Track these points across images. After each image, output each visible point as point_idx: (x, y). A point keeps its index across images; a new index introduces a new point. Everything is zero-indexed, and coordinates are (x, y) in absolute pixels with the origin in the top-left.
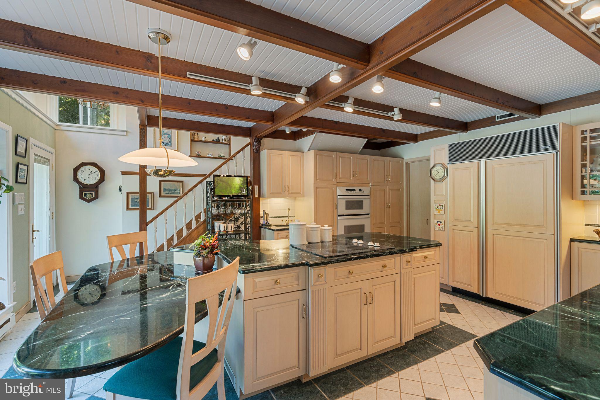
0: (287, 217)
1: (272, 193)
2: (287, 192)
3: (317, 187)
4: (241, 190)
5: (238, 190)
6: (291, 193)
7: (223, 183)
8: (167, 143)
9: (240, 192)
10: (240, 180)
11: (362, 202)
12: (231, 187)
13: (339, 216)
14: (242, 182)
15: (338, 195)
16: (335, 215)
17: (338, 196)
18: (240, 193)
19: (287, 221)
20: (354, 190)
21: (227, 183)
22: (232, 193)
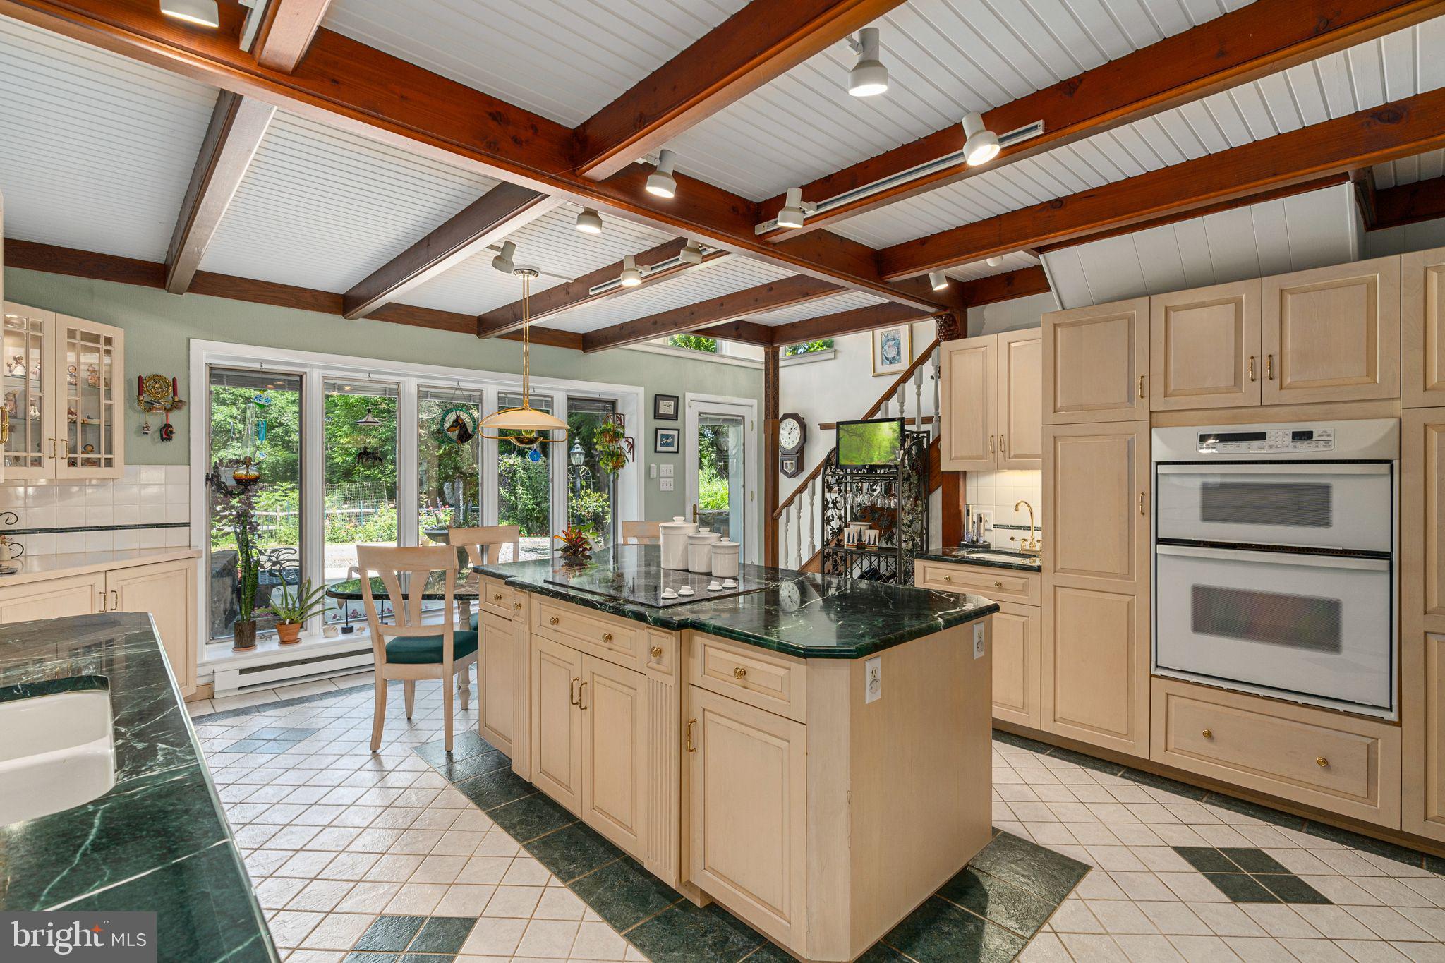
0: (1028, 528)
1: (956, 458)
2: (1001, 454)
3: (1057, 435)
4: (895, 453)
5: (887, 452)
6: (1016, 456)
7: (850, 436)
8: (894, 358)
9: (893, 457)
10: (891, 431)
11: (1324, 491)
12: (871, 445)
13: (1160, 541)
14: (896, 435)
15: (1155, 459)
16: (1142, 539)
17: (1158, 463)
18: (892, 460)
19: (1025, 540)
20: (1261, 437)
21: (860, 435)
22: (872, 459)
